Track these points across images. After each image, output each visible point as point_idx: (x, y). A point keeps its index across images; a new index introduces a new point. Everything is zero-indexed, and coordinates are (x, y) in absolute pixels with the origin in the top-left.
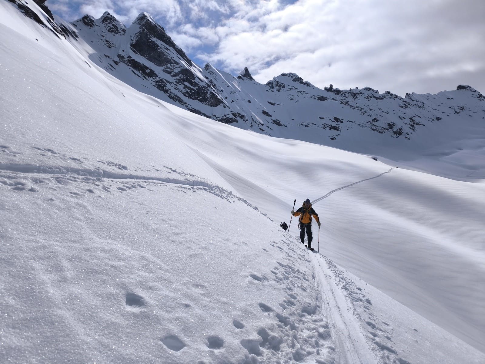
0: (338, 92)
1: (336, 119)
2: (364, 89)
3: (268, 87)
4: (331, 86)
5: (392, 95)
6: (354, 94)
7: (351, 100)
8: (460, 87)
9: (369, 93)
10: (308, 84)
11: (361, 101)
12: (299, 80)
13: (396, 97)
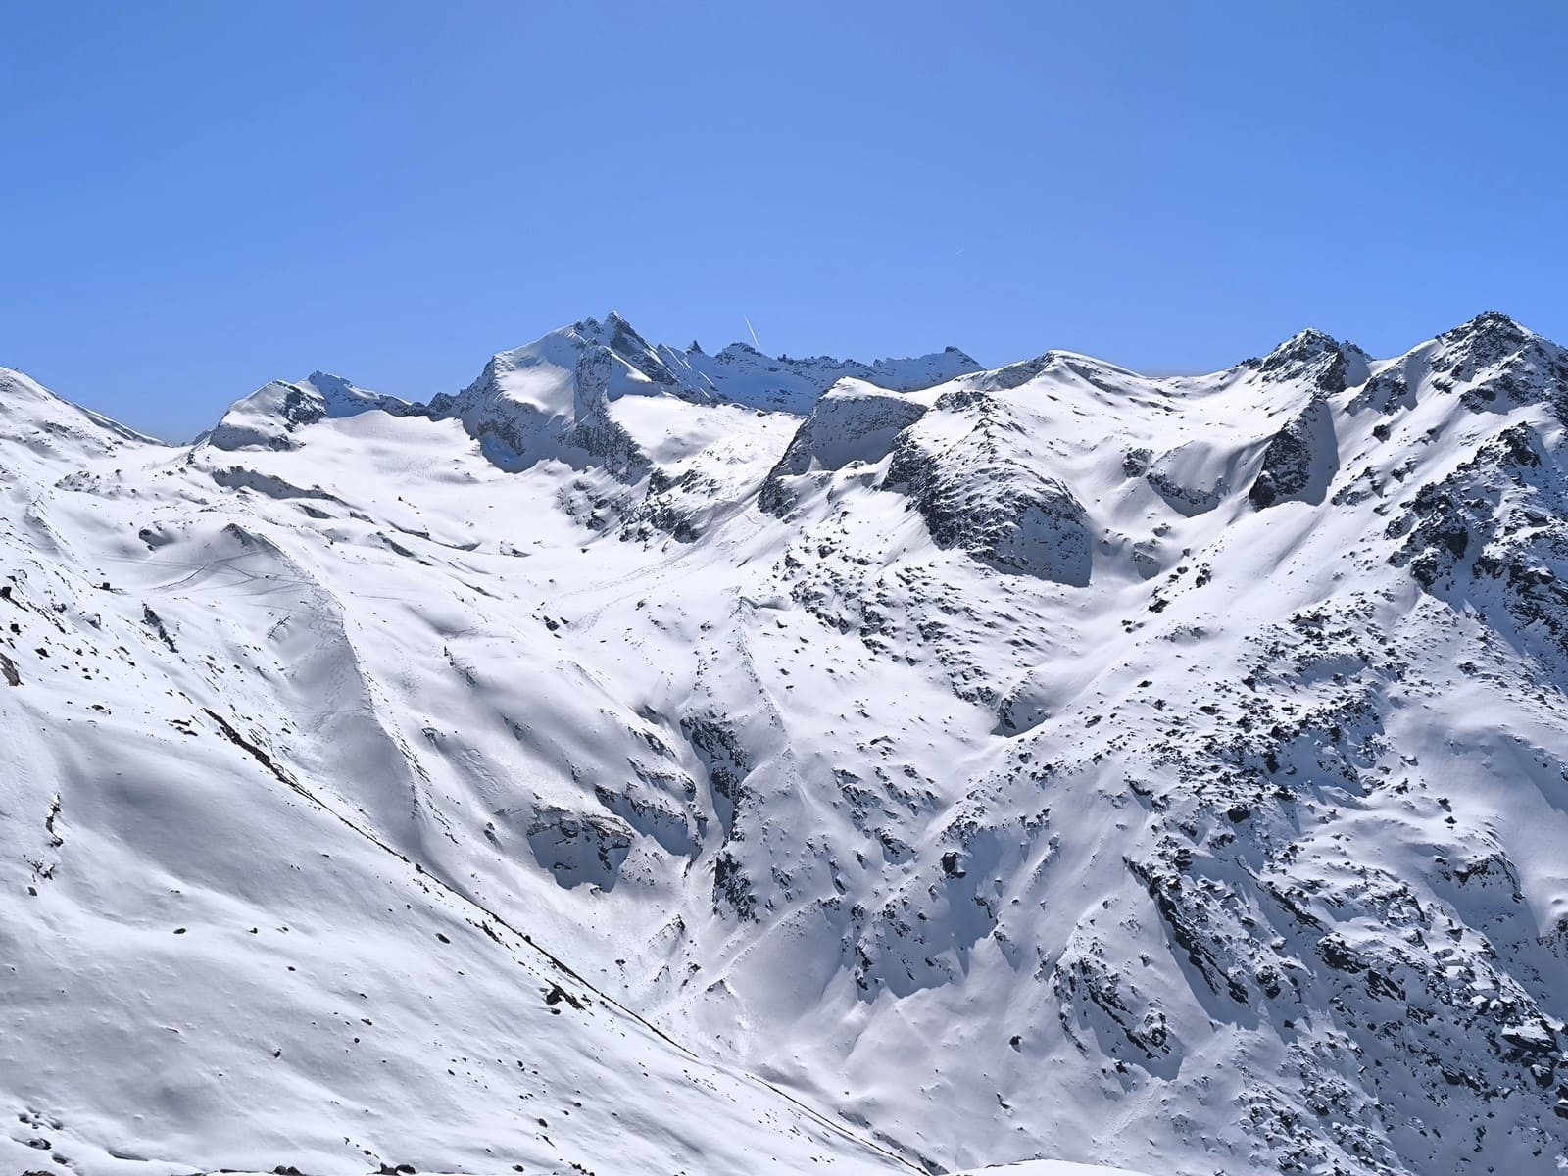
0: (791, 362)
1: (783, 392)
2: (821, 358)
3: (718, 360)
4: (784, 355)
5: (854, 363)
6: (808, 364)
7: (804, 370)
8: (948, 349)
9: (826, 362)
10: (759, 354)
11: (815, 371)
12: (751, 350)
13: (859, 364)
